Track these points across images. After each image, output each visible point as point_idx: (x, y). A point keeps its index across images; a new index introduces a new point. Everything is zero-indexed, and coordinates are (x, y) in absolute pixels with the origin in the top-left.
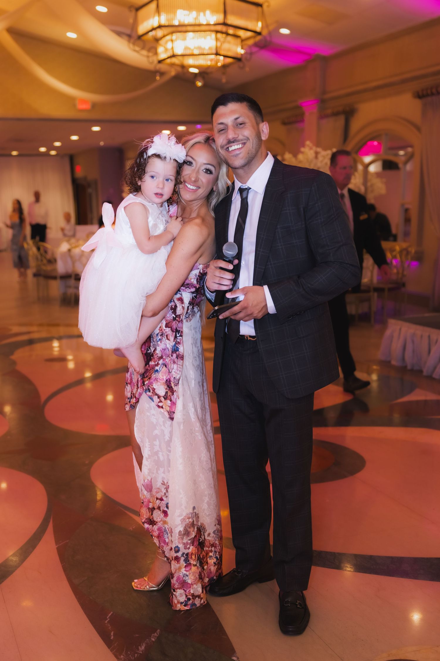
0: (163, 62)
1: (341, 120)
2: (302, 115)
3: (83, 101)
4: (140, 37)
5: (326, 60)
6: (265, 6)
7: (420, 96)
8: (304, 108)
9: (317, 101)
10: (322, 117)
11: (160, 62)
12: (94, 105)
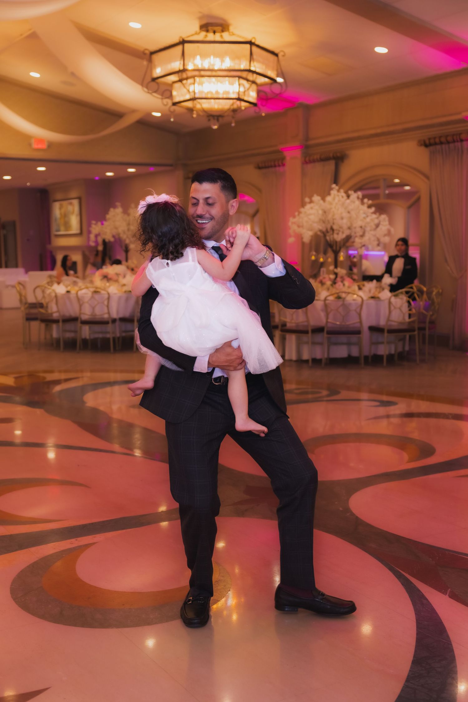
0: (179, 105)
1: (331, 166)
2: (283, 159)
3: (40, 141)
4: (154, 79)
5: (308, 109)
6: (280, 55)
7: (426, 144)
8: (286, 153)
9: (301, 147)
10: (308, 161)
11: (174, 104)
12: (51, 145)
